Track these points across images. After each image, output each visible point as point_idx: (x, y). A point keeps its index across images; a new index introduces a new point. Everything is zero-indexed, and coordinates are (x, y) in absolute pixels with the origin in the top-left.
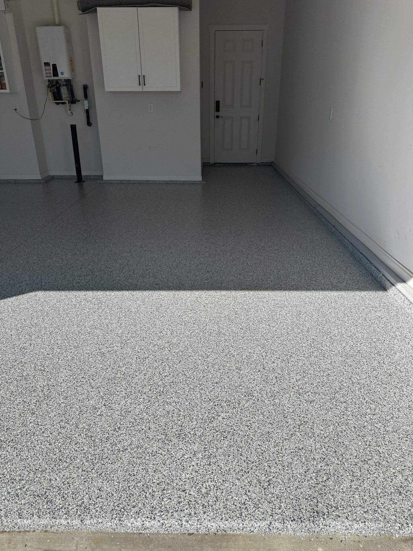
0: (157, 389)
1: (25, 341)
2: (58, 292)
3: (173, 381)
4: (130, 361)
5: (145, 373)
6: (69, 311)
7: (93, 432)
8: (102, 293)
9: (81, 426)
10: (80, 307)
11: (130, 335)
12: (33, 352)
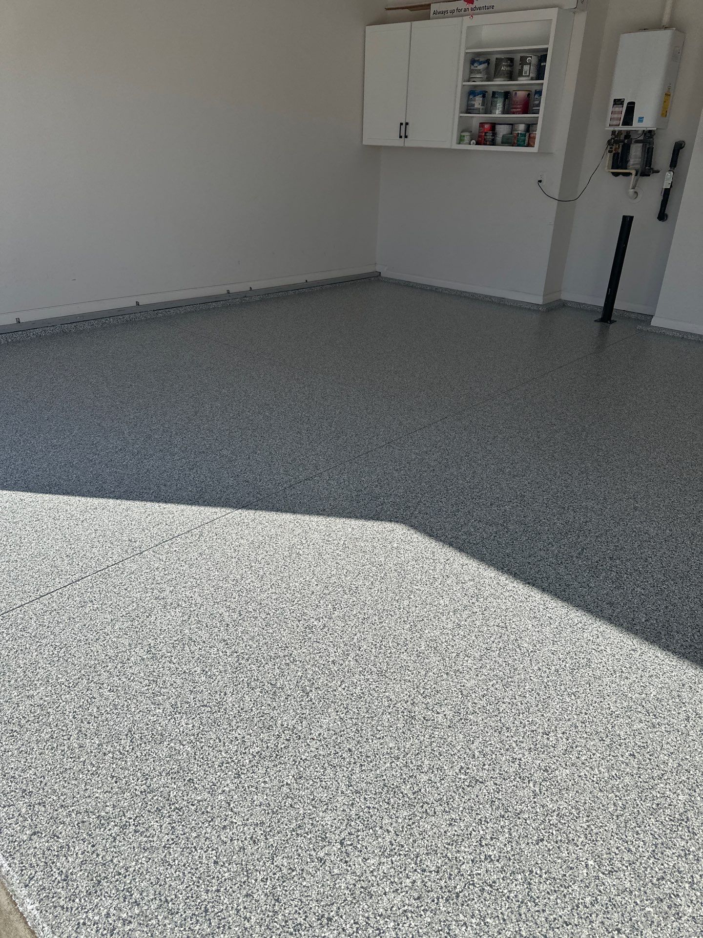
0: (452, 877)
1: (321, 616)
2: (427, 538)
3: (494, 882)
4: (446, 768)
5: (453, 816)
6: (419, 587)
7: (286, 891)
8: (493, 575)
9: (278, 860)
10: (440, 586)
11: (483, 702)
12: (318, 644)
